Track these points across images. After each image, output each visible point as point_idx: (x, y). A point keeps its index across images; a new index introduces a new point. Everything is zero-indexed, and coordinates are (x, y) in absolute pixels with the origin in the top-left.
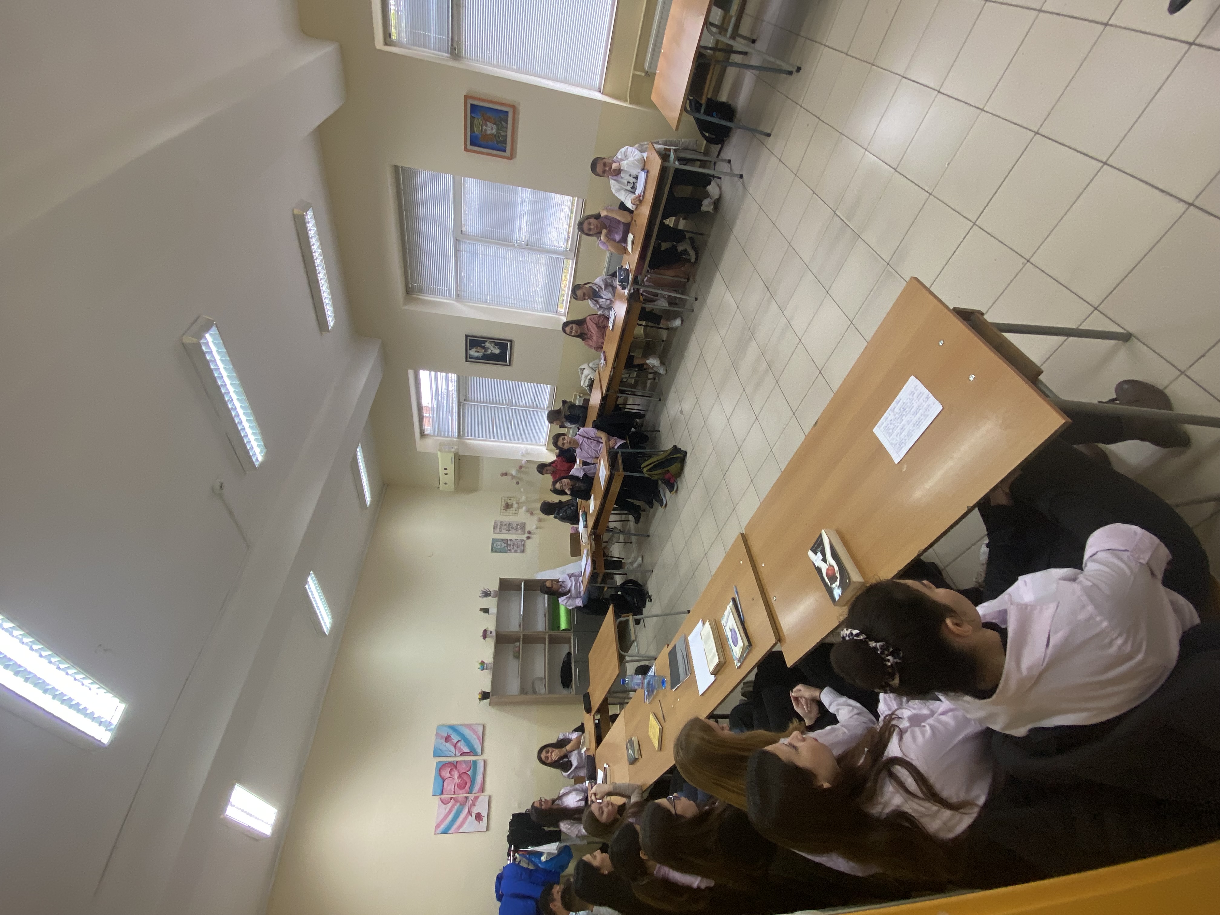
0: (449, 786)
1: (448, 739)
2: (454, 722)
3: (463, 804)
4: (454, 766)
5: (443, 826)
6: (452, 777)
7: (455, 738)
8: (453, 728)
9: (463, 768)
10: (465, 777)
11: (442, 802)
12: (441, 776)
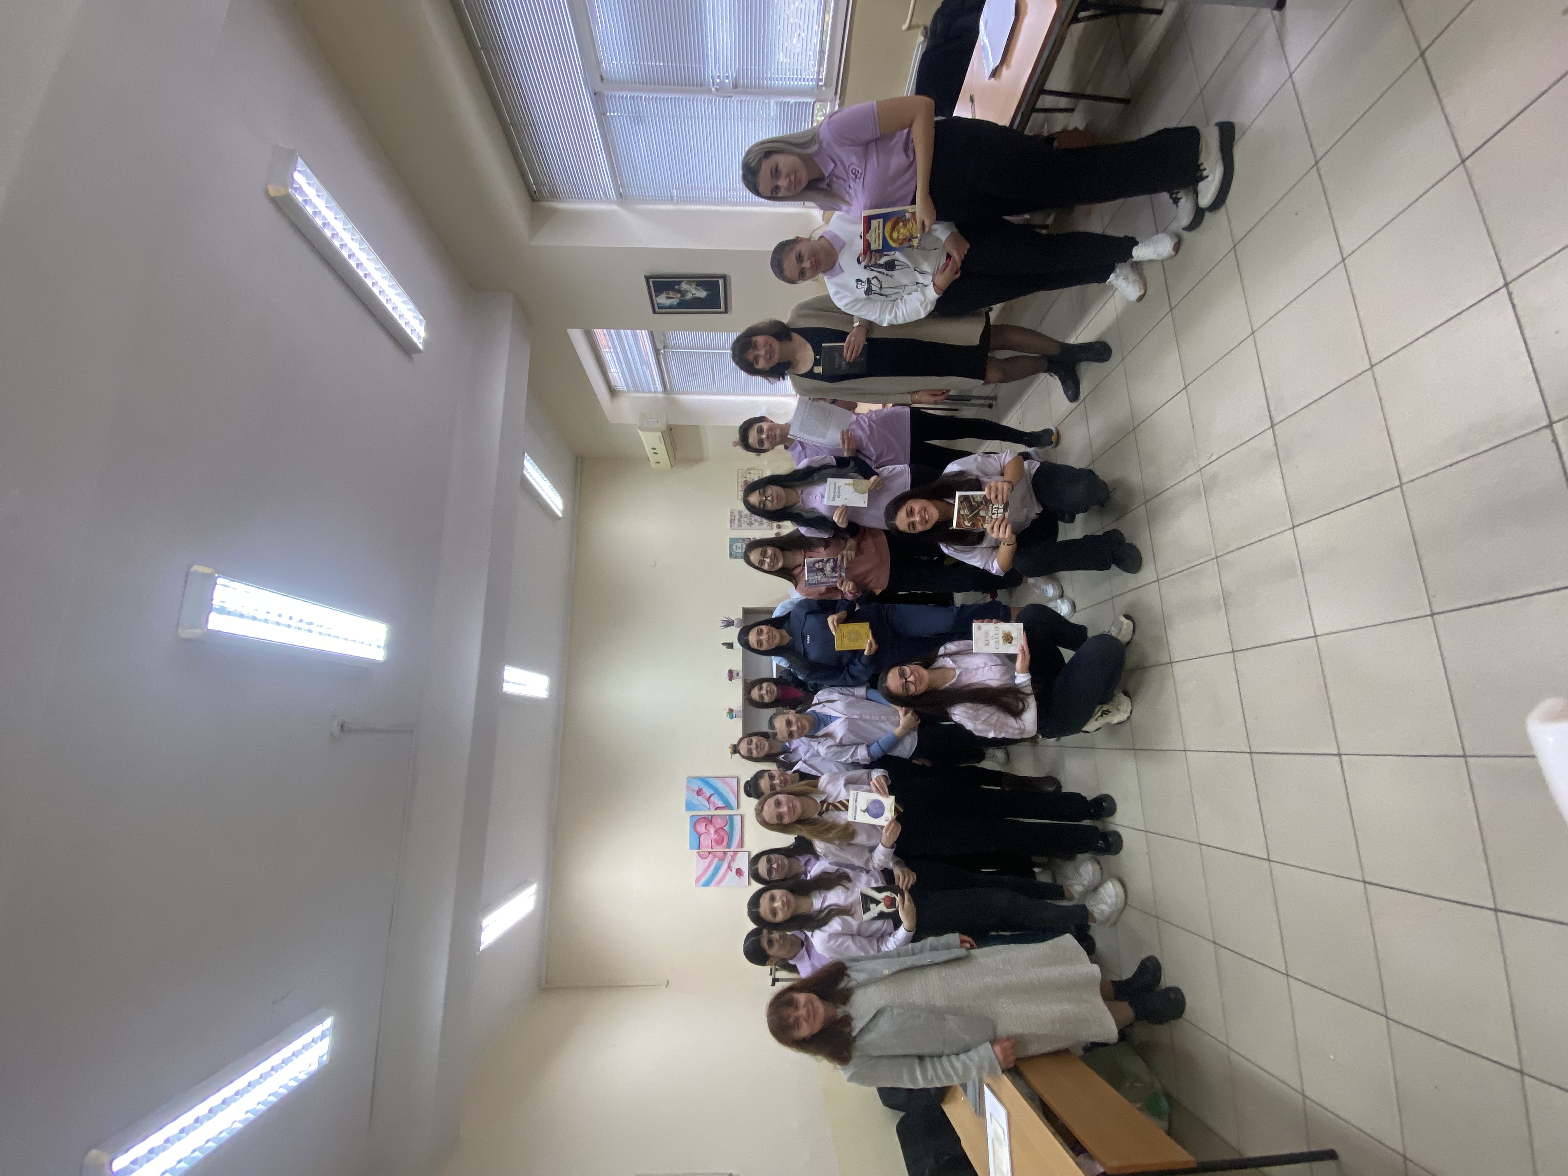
0: (706, 841)
1: (699, 792)
2: (705, 774)
3: (722, 860)
4: (709, 820)
5: (703, 880)
6: (708, 833)
7: (708, 792)
8: (703, 780)
9: (719, 823)
10: (722, 833)
11: (700, 856)
12: (696, 832)
